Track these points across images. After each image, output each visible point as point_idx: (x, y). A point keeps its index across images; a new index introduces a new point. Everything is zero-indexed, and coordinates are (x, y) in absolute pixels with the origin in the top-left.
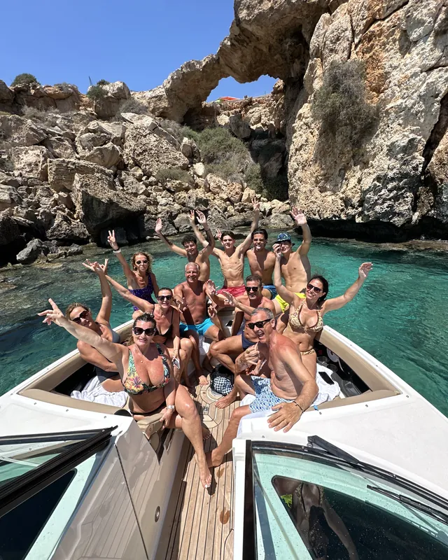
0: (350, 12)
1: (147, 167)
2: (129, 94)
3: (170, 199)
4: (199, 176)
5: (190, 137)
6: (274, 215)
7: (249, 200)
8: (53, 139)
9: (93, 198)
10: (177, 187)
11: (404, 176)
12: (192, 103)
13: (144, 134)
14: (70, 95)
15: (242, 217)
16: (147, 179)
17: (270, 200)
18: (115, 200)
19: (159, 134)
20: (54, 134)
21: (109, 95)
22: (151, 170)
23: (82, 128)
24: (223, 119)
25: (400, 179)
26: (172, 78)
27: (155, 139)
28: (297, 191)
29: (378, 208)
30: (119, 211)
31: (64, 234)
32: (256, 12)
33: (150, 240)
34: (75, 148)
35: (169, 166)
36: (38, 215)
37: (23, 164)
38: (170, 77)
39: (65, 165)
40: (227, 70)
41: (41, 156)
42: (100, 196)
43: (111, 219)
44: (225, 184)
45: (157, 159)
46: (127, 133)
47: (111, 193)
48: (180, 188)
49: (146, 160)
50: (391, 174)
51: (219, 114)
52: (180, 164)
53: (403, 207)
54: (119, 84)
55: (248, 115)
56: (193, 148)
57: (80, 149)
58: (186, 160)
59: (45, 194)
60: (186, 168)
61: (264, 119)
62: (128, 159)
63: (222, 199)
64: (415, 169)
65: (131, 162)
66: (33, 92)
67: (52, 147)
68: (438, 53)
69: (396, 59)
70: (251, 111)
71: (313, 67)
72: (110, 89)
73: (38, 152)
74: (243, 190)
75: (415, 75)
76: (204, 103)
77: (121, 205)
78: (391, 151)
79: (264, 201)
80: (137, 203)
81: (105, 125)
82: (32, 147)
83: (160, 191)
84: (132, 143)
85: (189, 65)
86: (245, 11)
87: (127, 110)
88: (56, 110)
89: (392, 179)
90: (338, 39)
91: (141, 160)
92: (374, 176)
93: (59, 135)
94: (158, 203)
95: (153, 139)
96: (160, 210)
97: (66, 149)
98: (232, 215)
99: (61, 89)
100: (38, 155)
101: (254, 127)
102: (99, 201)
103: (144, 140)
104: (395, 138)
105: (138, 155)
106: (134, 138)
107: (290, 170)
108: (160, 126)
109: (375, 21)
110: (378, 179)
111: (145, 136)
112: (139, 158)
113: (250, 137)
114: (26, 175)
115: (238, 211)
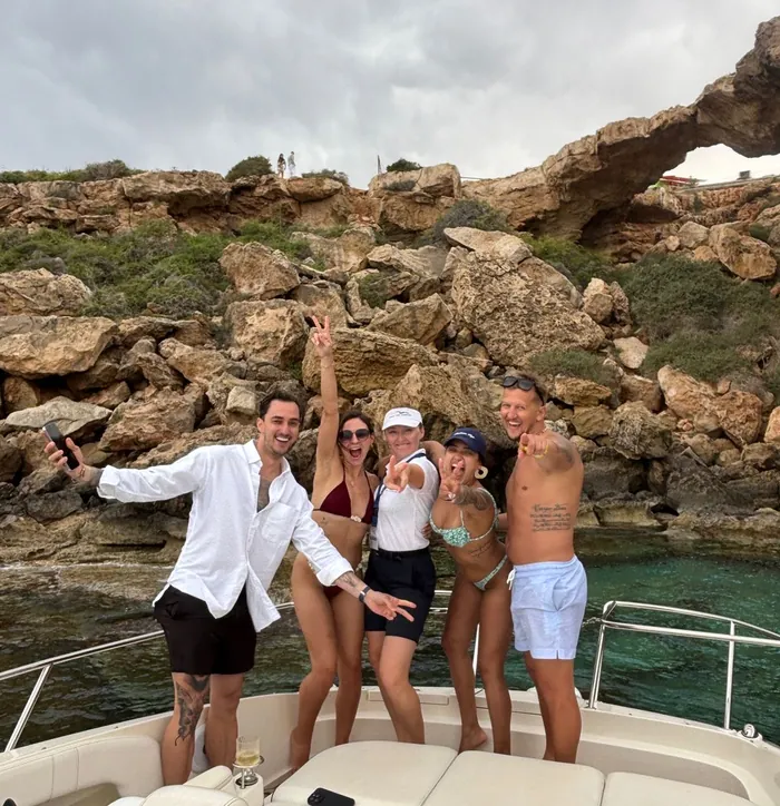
1: (503, 346)
4: (628, 370)
8: (311, 285)
10: (581, 396)
13: (499, 272)
14: (336, 192)
16: (502, 371)
19: (532, 273)
20: (311, 276)
21: (417, 189)
22: (511, 352)
23: (356, 260)
24: (691, 232)
27: (523, 283)
34: (347, 302)
35: (556, 343)
37: (252, 335)
39: (354, 341)
40: (714, 133)
41: (288, 319)
42: (449, 411)
44: (710, 391)
45: (527, 329)
46: (459, 271)
47: (467, 405)
48: (589, 399)
49: (501, 332)
51: (676, 219)
52: (583, 339)
54: (442, 168)
56: (614, 304)
57: (355, 304)
58: (597, 332)
62: (457, 327)
63: (702, 430)
65: (464, 332)
67: (308, 301)
72: (420, 178)
73: (283, 311)
81: (406, 254)
82: (272, 302)
87: (458, 222)
91: (490, 328)
93: (321, 276)
95: (518, 284)
97: (332, 305)
99: (320, 183)
100: (283, 319)
103: (497, 286)
105: (483, 319)
106: (476, 282)
108: (536, 255)
111: (501, 278)
112: (485, 326)
113: (775, 277)
114: (253, 357)
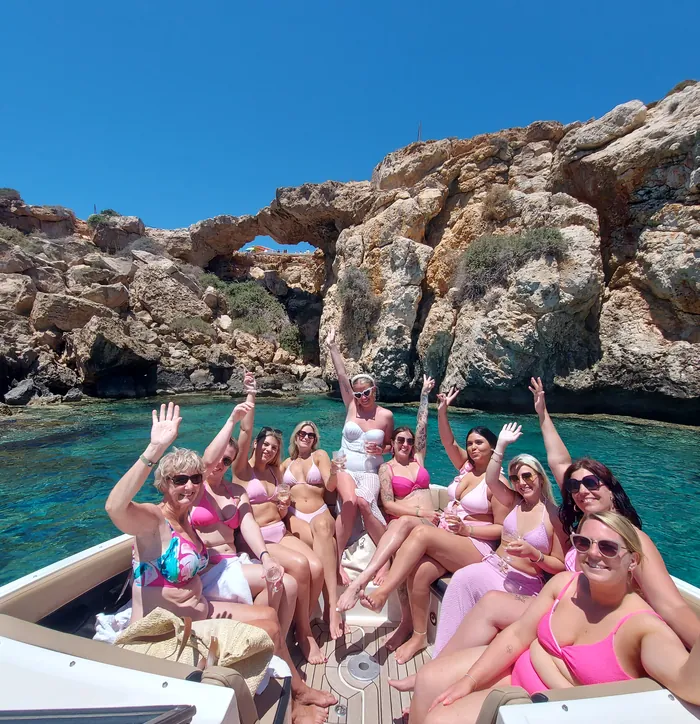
0: (362, 234)
1: (159, 313)
2: (144, 230)
3: (186, 351)
4: (223, 330)
5: (216, 286)
6: (307, 378)
7: (282, 360)
8: (42, 268)
9: (107, 342)
10: (196, 340)
11: (398, 351)
12: (222, 250)
13: (160, 276)
14: (66, 219)
15: (272, 379)
16: (158, 325)
17: (305, 364)
18: (131, 346)
19: (178, 280)
20: (43, 264)
21: (118, 227)
22: (163, 317)
23: (76, 258)
24: (257, 272)
25: (396, 353)
26: (202, 225)
27: (173, 284)
28: (326, 355)
29: (382, 373)
30: (133, 358)
31: (48, 378)
32: (296, 203)
33: (162, 394)
34: (65, 280)
35: (188, 315)
36: (19, 354)
38: (199, 223)
40: (266, 230)
41: (23, 286)
42: (115, 340)
43: (120, 366)
44: (255, 341)
45: (173, 306)
46: (138, 273)
47: (127, 339)
48: (200, 341)
49: (159, 306)
50: (389, 348)
51: (252, 265)
52: (201, 314)
53: (400, 374)
54: (133, 219)
55: (287, 272)
56: (219, 299)
57: (71, 283)
58: (209, 311)
59: (24, 331)
60: (208, 319)
61: (304, 279)
62: (134, 301)
63: (250, 357)
64: (406, 346)
65: (138, 304)
66: (14, 209)
67: (37, 278)
68: (409, 277)
69: (389, 273)
70: (290, 268)
71: (338, 261)
72: (119, 221)
73: (20, 281)
74: (275, 350)
75: (397, 287)
76: (235, 252)
77: (136, 352)
78: (389, 332)
79: (298, 364)
80: (151, 351)
81: (108, 260)
82: (13, 275)
83: (174, 341)
84: (144, 285)
85: (223, 219)
86: (286, 199)
87: (139, 248)
88: (44, 234)
89: (391, 353)
90: (354, 249)
91: (152, 304)
92: (378, 349)
93: (49, 265)
94: (170, 355)
95: (170, 284)
96: (172, 363)
97: (55, 281)
98: (261, 376)
99: (55, 212)
100: (19, 285)
101: (293, 286)
102: (113, 346)
103: (159, 284)
104: (391, 324)
105: (149, 299)
106: (147, 279)
107: (321, 337)
108: (180, 270)
109: (375, 247)
110: (381, 351)
111: (161, 279)
112: (150, 302)
113: (287, 296)
115: (268, 371)
